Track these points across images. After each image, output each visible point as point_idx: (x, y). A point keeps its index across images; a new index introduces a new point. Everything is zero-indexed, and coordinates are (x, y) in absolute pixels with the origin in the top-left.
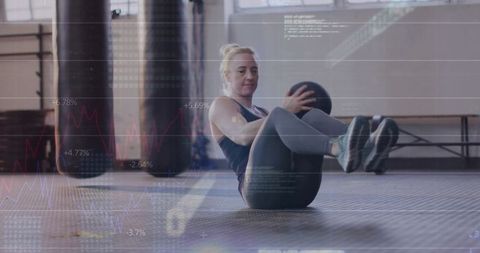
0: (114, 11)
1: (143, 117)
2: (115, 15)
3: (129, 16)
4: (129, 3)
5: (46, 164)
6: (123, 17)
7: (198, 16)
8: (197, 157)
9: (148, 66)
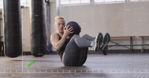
0: (22, 6)
1: (31, 38)
2: (22, 7)
3: (27, 7)
4: (27, 3)
5: (1, 53)
6: (25, 8)
7: (48, 7)
8: (49, 50)
9: (33, 23)
